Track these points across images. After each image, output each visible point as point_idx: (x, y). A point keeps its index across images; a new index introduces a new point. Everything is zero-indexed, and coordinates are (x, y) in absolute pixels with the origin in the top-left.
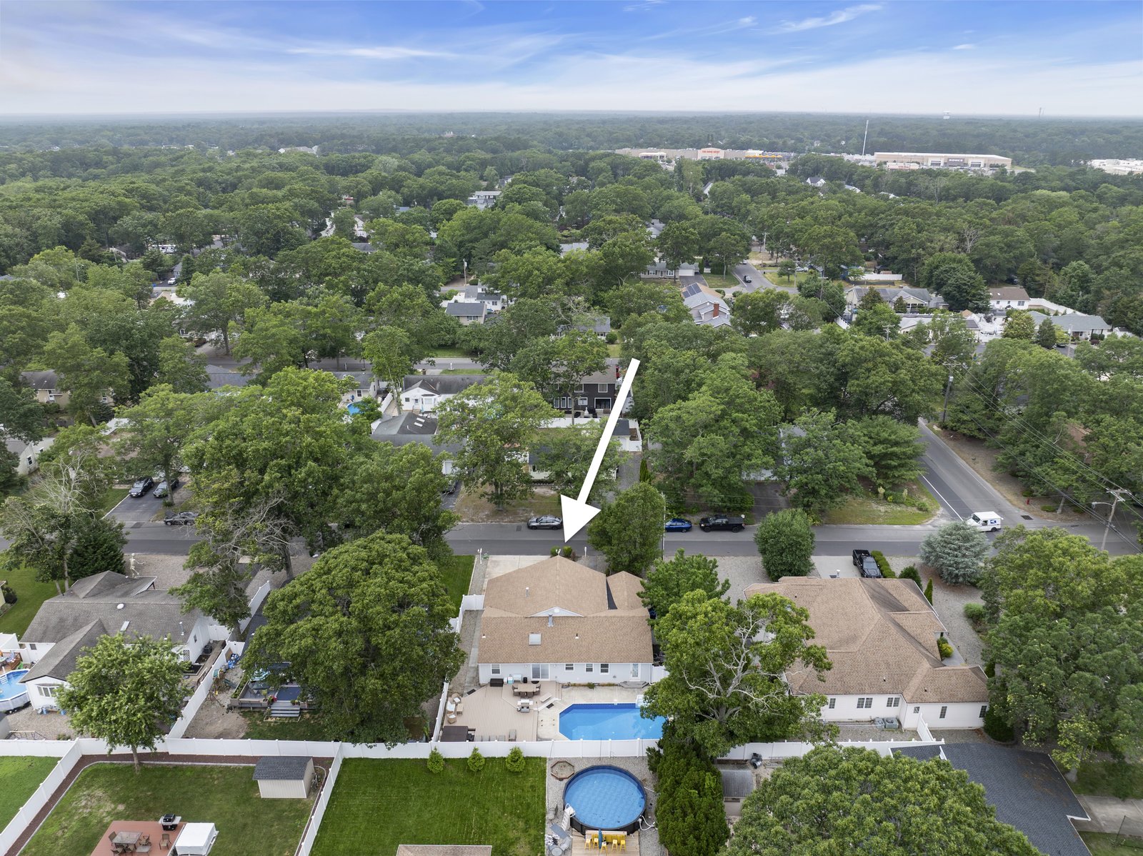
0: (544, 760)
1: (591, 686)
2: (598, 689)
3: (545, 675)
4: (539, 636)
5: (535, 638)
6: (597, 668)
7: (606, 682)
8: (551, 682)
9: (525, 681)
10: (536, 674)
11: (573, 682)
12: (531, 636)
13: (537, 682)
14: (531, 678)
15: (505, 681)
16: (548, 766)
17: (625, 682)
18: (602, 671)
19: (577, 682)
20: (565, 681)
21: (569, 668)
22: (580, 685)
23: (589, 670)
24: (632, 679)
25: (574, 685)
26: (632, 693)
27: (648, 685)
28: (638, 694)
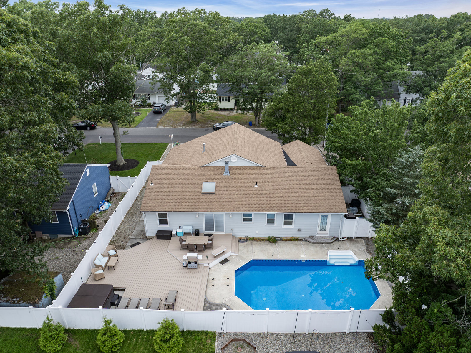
0: (213, 336)
1: (272, 240)
2: (281, 243)
3: (220, 227)
4: (214, 184)
5: (209, 187)
6: (279, 219)
7: (289, 236)
8: (227, 235)
9: (197, 233)
10: (209, 225)
11: (251, 236)
12: (205, 184)
13: (210, 235)
14: (203, 230)
15: (174, 232)
16: (217, 346)
17: (311, 237)
18: (286, 223)
19: (256, 236)
20: (243, 235)
21: (248, 218)
22: (259, 240)
23: (271, 221)
24: (319, 234)
25: (253, 239)
26: (321, 248)
27: (337, 240)
28: (328, 249)
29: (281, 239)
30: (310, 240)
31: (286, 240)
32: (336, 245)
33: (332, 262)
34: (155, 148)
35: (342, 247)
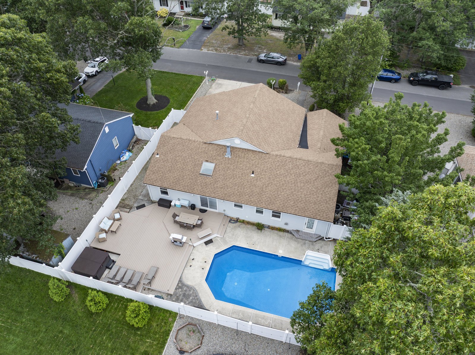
0: (174, 317)
1: (260, 227)
2: (267, 231)
3: (214, 206)
4: (213, 165)
5: (208, 167)
6: (268, 212)
7: (277, 225)
8: (220, 214)
9: (193, 207)
10: (204, 203)
11: (242, 218)
12: (205, 163)
13: (205, 211)
14: (199, 205)
16: (176, 326)
17: (298, 231)
19: (246, 219)
20: (235, 215)
21: (238, 205)
22: (249, 223)
23: (259, 212)
24: (305, 230)
25: (243, 222)
26: (302, 246)
27: (322, 239)
28: (309, 248)
29: (269, 227)
30: (295, 234)
31: (273, 229)
32: (318, 245)
33: (307, 263)
34: (191, 83)
35: (323, 249)
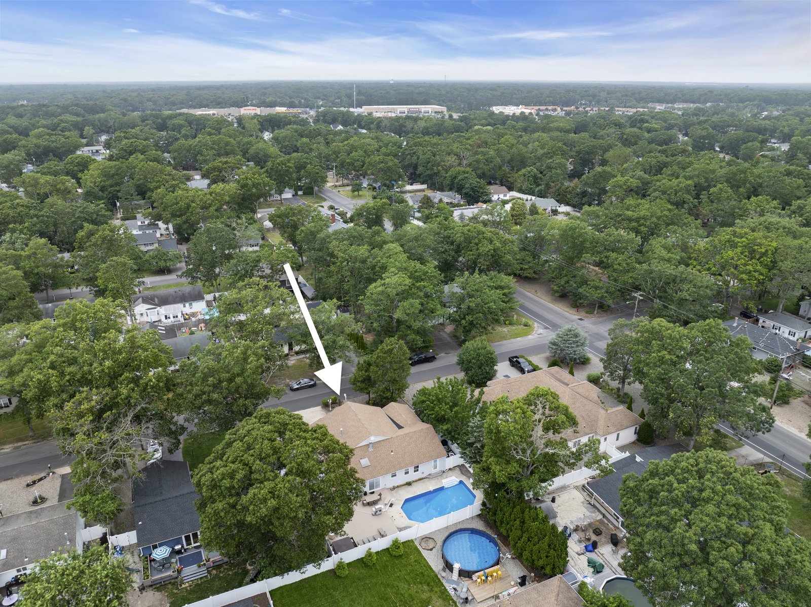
0: (412, 541)
1: (409, 484)
2: (414, 484)
3: (378, 485)
4: (367, 459)
5: (365, 462)
6: (411, 470)
7: (417, 478)
8: (384, 489)
9: (365, 494)
10: (372, 487)
11: (396, 485)
13: (373, 492)
14: (368, 491)
16: (417, 543)
17: (430, 474)
18: (415, 471)
19: (399, 484)
20: (391, 486)
21: (393, 476)
22: (401, 486)
23: (407, 473)
24: (433, 471)
25: (398, 487)
26: (437, 480)
27: (444, 472)
28: (442, 479)
29: (413, 482)
30: (429, 477)
31: (416, 481)
32: (445, 475)
33: (446, 486)
35: (448, 476)
